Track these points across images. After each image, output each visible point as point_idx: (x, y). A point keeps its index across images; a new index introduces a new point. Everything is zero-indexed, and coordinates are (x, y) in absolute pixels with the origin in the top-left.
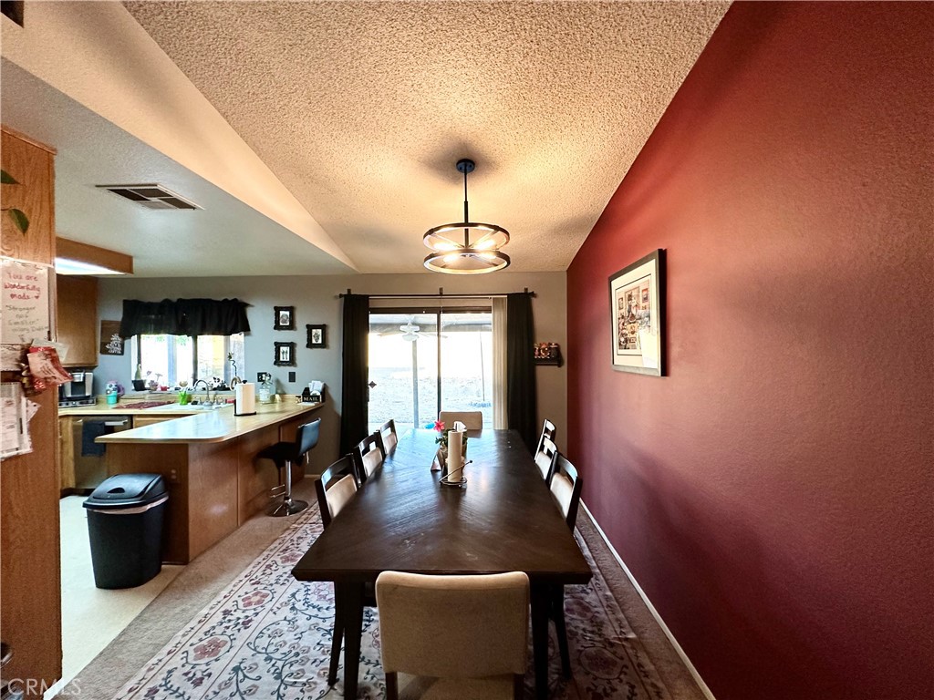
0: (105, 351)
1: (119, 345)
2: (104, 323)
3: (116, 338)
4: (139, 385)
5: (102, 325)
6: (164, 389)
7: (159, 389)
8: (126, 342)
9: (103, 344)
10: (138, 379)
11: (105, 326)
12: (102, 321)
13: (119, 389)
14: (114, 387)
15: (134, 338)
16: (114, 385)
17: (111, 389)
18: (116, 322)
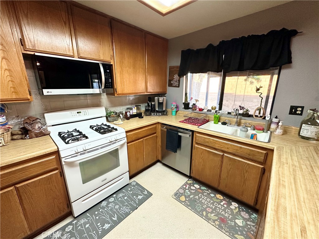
0: (171, 85)
1: (178, 81)
2: (171, 68)
3: (176, 77)
4: (186, 106)
5: (170, 69)
6: (201, 110)
7: (198, 110)
8: (181, 79)
9: (170, 81)
10: (187, 103)
11: (171, 70)
12: (170, 66)
13: (177, 107)
14: (175, 106)
15: (185, 76)
16: (175, 105)
17: (174, 107)
18: (177, 67)
